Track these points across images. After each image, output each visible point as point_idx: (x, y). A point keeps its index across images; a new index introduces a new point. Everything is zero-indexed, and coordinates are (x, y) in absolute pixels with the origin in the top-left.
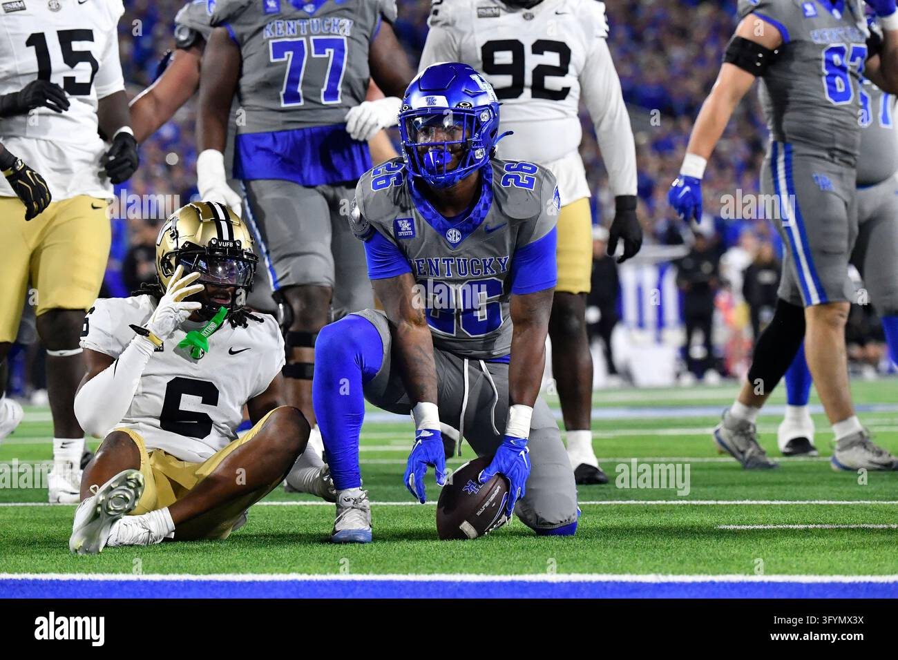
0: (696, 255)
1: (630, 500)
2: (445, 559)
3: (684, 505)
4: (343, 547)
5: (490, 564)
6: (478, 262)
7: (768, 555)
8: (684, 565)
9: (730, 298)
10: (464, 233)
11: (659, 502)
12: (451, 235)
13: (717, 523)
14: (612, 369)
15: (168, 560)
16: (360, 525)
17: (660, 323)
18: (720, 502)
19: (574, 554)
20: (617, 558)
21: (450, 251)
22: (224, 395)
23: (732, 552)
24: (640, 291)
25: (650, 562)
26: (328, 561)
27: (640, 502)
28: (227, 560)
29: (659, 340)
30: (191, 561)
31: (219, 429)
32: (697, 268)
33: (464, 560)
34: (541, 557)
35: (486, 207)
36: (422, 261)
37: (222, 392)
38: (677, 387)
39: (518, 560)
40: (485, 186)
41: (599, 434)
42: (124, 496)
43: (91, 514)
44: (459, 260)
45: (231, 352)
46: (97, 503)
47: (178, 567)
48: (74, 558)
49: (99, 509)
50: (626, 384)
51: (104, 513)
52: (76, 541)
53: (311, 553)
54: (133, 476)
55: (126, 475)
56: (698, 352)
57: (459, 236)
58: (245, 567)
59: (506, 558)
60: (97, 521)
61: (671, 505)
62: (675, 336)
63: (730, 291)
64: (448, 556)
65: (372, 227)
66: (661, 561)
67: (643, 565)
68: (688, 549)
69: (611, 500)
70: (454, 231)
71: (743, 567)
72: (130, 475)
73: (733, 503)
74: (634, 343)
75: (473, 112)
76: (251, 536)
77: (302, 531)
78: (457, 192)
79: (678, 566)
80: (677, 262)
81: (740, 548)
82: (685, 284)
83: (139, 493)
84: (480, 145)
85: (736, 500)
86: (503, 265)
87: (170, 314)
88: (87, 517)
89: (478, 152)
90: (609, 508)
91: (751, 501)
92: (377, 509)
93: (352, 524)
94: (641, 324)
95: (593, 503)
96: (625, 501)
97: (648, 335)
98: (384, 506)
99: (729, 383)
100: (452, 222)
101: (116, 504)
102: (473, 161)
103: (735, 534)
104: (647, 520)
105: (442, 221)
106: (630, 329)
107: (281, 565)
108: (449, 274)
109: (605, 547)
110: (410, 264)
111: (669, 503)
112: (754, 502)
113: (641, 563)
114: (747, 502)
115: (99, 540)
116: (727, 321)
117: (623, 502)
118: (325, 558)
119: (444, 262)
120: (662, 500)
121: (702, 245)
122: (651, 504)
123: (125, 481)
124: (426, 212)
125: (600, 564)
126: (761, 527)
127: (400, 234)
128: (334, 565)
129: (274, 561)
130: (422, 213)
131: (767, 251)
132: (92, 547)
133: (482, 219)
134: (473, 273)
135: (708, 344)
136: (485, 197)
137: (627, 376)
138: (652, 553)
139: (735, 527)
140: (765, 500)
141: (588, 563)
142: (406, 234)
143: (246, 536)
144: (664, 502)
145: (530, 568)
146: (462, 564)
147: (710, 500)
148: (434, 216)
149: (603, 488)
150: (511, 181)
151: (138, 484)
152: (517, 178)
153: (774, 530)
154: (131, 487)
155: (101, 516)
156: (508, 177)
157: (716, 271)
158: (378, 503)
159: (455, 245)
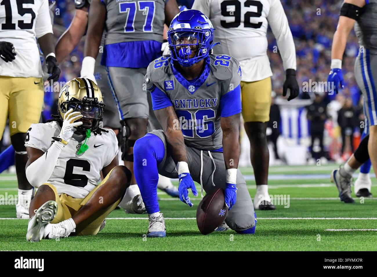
0: (316, 104)
1: (285, 217)
2: (200, 245)
3: (310, 219)
4: (153, 239)
5: (221, 247)
6: (203, 101)
7: (349, 243)
8: (311, 247)
9: (332, 124)
10: (197, 87)
11: (299, 218)
12: (191, 88)
13: (326, 228)
14: (277, 157)
15: (72, 245)
16: (161, 229)
17: (299, 136)
18: (327, 219)
19: (260, 243)
20: (279, 244)
21: (190, 96)
22: (92, 166)
23: (333, 242)
24: (290, 121)
25: (295, 246)
26: (146, 245)
27: (290, 218)
28: (99, 245)
29: (299, 143)
30: (83, 245)
31: (91, 182)
32: (317, 110)
33: (209, 245)
34: (244, 244)
35: (207, 75)
36: (177, 101)
37: (92, 165)
38: (307, 165)
39: (234, 245)
40: (207, 65)
41: (272, 187)
42: (49, 213)
43: (34, 223)
44: (194, 100)
45: (95, 147)
46: (36, 217)
47: (77, 248)
48: (28, 243)
49: (38, 220)
50: (283, 163)
51: (40, 221)
52: (29, 236)
53: (138, 242)
54: (52, 203)
55: (49, 203)
56: (317, 149)
57: (194, 89)
58: (108, 248)
59: (228, 244)
60: (37, 226)
61: (305, 219)
62: (306, 141)
63: (331, 120)
64: (202, 243)
65: (154, 85)
66: (299, 246)
67: (291, 247)
68: (312, 240)
69: (277, 217)
70: (192, 86)
71: (338, 248)
72: (50, 203)
73: (333, 219)
74: (287, 145)
75: (202, 31)
76: (110, 234)
77: (134, 232)
78: (194, 69)
79: (307, 248)
80: (307, 107)
81: (336, 240)
82: (310, 117)
83: (56, 211)
84: (205, 47)
85: (334, 217)
86: (215, 102)
87: (69, 130)
88: (33, 224)
89: (204, 50)
90: (276, 221)
91: (341, 218)
92: (168, 221)
93: (156, 229)
94: (290, 136)
95: (268, 219)
96: (283, 218)
97: (294, 141)
98: (172, 220)
99: (331, 163)
100: (191, 82)
101: (45, 217)
102: (201, 54)
103: (334, 233)
104: (293, 227)
105: (186, 82)
106: (285, 138)
107: (124, 247)
108: (189, 107)
109: (274, 239)
110: (172, 102)
111: (304, 219)
112: (343, 218)
113: (291, 246)
114: (340, 218)
115: (39, 235)
116: (330, 135)
117: (282, 218)
118: (145, 244)
119: (187, 101)
120: (300, 217)
121: (319, 99)
122: (295, 219)
123: (48, 206)
124: (179, 78)
125: (272, 247)
126: (346, 230)
127: (167, 88)
128: (149, 247)
129: (121, 245)
130: (177, 79)
131: (350, 102)
132: (36, 239)
133: (205, 80)
134: (201, 106)
135: (321, 145)
136: (206, 70)
137: (284, 160)
138: (296, 242)
139: (334, 230)
140: (348, 217)
141: (266, 247)
142: (169, 88)
143: (108, 234)
144: (301, 218)
145: (239, 248)
146: (208, 246)
147: (322, 217)
148: (183, 80)
149: (272, 212)
150: (219, 63)
151: (55, 207)
152: (221, 62)
153: (352, 232)
154: (51, 209)
155: (39, 223)
156: (217, 61)
157: (325, 112)
158: (169, 218)
159: (192, 93)
